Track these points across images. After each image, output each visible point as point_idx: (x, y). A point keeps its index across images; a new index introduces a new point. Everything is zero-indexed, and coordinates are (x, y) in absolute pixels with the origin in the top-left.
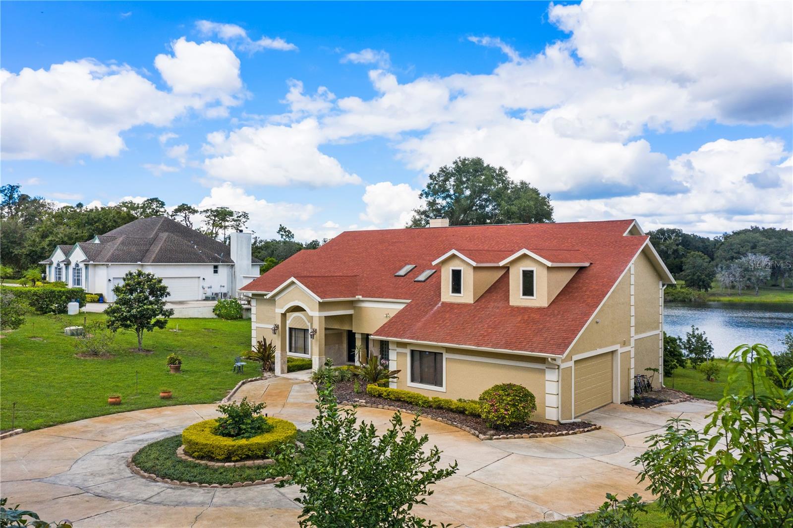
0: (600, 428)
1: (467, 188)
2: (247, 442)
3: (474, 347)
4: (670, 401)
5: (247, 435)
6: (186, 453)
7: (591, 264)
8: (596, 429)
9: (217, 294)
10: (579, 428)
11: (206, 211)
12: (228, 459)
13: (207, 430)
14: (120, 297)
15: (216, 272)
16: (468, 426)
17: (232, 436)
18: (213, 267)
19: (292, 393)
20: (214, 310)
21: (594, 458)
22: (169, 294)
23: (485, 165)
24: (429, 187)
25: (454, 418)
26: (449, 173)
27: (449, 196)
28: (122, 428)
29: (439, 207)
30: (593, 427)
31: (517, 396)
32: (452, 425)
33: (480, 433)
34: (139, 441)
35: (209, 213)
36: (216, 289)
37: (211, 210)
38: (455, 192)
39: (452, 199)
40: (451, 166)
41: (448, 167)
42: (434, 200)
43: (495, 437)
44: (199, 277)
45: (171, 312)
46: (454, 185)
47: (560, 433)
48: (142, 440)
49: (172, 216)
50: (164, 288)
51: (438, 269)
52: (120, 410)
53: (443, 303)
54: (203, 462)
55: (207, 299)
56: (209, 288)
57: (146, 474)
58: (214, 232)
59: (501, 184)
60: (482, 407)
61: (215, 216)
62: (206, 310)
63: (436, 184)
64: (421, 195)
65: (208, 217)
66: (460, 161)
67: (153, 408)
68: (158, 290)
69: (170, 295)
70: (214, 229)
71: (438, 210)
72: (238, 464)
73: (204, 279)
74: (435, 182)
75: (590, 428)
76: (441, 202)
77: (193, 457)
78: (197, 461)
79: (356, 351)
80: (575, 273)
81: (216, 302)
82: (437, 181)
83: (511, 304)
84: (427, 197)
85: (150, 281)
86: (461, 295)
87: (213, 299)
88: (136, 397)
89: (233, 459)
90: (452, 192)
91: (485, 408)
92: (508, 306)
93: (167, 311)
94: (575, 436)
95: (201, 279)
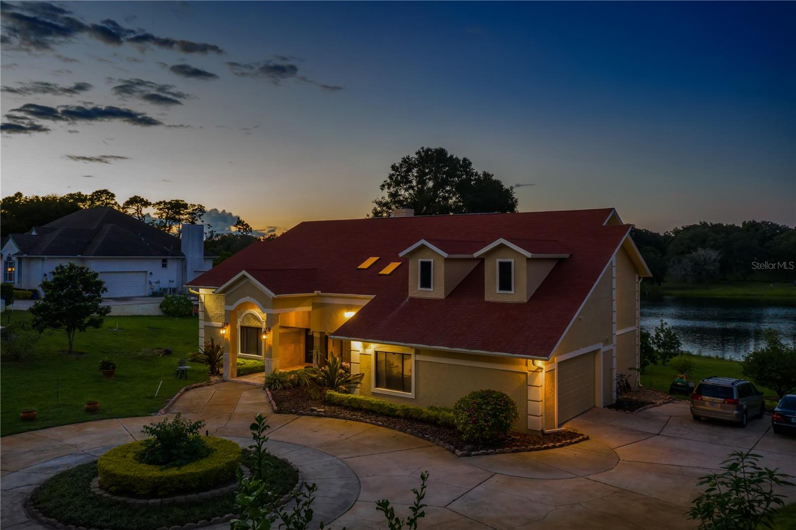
0: (588, 438)
1: (430, 179)
2: (177, 473)
3: (446, 348)
4: (653, 403)
5: (178, 462)
6: (101, 487)
7: (571, 255)
8: (584, 439)
9: (165, 290)
10: (566, 439)
11: (159, 203)
12: (153, 494)
13: (131, 455)
14: (47, 293)
15: (164, 266)
16: (441, 440)
17: (160, 464)
18: (161, 261)
19: (241, 402)
20: (161, 307)
21: (589, 477)
22: (105, 289)
23: (449, 156)
24: (391, 177)
25: (426, 430)
26: (411, 164)
27: (412, 188)
28: (30, 451)
29: (401, 198)
30: (581, 437)
31: (498, 405)
32: (423, 437)
33: (456, 448)
34: (48, 468)
35: (162, 206)
36: (164, 284)
37: (164, 202)
38: (418, 183)
39: (414, 190)
40: (414, 156)
41: (410, 157)
42: (397, 192)
43: (473, 453)
44: (146, 272)
45: (108, 310)
46: (416, 177)
47: (546, 445)
48: (52, 468)
49: (123, 208)
50: (100, 283)
51: (405, 262)
52: (32, 427)
53: (412, 299)
54: (121, 499)
55: (154, 295)
56: (156, 283)
57: (44, 518)
58: (168, 225)
59: (464, 176)
60: (457, 417)
61: (168, 209)
62: (151, 308)
63: (398, 175)
64: (383, 186)
65: (161, 209)
66: (423, 151)
67: (74, 423)
68: (95, 286)
69: (107, 291)
70: (168, 223)
71: (400, 202)
72: (167, 500)
73: (151, 273)
74: (397, 173)
75: (577, 439)
76: (403, 193)
77: (110, 492)
78: (114, 498)
79: (314, 352)
80: (555, 265)
81: (163, 298)
82: (399, 172)
83: (486, 299)
84: (389, 188)
85: (83, 276)
86: (432, 289)
87: (161, 295)
88: (56, 410)
89: (160, 493)
90: (414, 183)
91: (462, 419)
92: (484, 301)
93: (103, 308)
94: (562, 449)
95: (149, 273)
